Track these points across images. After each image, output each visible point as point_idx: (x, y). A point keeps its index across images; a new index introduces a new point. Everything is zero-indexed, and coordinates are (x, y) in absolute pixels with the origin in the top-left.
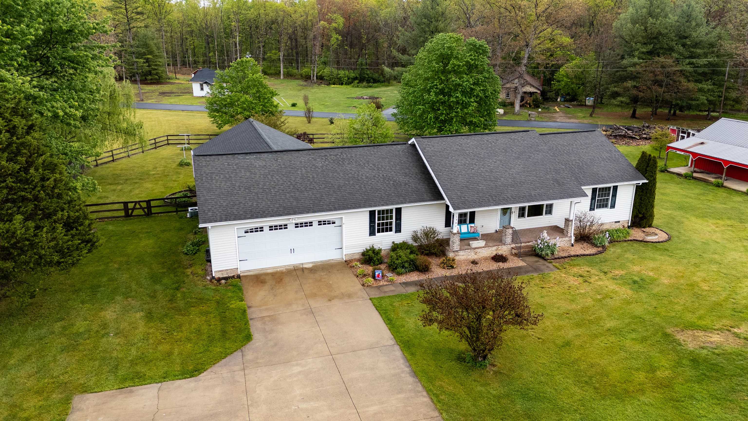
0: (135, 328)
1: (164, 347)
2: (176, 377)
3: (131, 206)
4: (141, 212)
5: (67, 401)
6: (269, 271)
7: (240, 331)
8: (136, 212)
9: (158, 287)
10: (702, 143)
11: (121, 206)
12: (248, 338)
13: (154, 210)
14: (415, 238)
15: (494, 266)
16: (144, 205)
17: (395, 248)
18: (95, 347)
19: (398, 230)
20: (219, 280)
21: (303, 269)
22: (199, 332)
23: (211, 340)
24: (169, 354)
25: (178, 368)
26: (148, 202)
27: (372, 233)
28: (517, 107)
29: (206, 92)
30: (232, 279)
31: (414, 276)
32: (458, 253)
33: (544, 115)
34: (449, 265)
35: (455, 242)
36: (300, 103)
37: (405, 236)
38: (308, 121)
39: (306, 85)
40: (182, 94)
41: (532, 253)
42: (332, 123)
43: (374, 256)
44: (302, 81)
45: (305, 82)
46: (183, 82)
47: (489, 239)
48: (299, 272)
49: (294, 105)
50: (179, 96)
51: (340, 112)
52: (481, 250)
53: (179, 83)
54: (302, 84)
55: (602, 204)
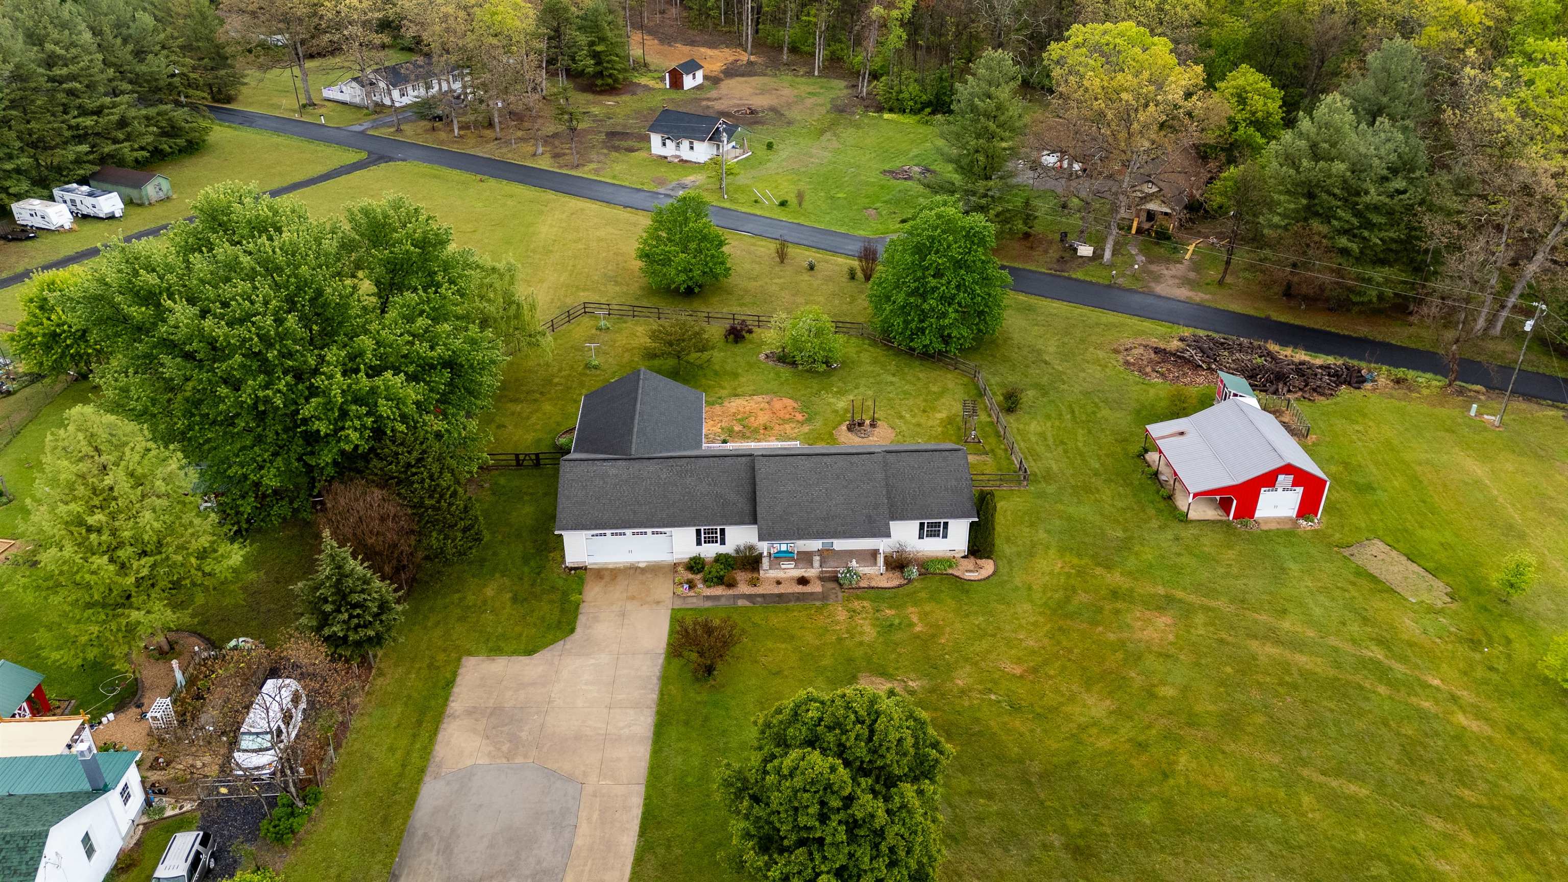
0: (504, 608)
1: (518, 629)
2: (519, 654)
3: (521, 457)
4: (531, 463)
5: (459, 660)
6: (611, 566)
7: (569, 624)
8: (525, 463)
9: (526, 569)
10: (1182, 433)
11: (513, 457)
12: (572, 630)
13: (542, 462)
14: (737, 551)
15: (800, 589)
16: (533, 457)
17: (719, 558)
18: (478, 621)
19: (723, 542)
20: (571, 569)
21: (637, 568)
22: (543, 619)
23: (549, 627)
24: (520, 635)
25: (522, 647)
26: (537, 455)
27: (699, 543)
28: (1108, 255)
29: (670, 150)
30: (580, 570)
31: (719, 591)
32: (768, 572)
33: (1154, 268)
34: (754, 583)
35: (765, 562)
36: (792, 199)
37: (728, 548)
38: (782, 256)
39: (846, 105)
40: (637, 145)
41: (835, 579)
42: (812, 268)
43: (695, 565)
44: (847, 87)
45: (850, 91)
46: (652, 83)
47: (805, 558)
48: (632, 571)
49: (783, 204)
50: (631, 150)
51: (843, 230)
52: (791, 571)
53: (646, 86)
54: (839, 102)
55: (933, 534)
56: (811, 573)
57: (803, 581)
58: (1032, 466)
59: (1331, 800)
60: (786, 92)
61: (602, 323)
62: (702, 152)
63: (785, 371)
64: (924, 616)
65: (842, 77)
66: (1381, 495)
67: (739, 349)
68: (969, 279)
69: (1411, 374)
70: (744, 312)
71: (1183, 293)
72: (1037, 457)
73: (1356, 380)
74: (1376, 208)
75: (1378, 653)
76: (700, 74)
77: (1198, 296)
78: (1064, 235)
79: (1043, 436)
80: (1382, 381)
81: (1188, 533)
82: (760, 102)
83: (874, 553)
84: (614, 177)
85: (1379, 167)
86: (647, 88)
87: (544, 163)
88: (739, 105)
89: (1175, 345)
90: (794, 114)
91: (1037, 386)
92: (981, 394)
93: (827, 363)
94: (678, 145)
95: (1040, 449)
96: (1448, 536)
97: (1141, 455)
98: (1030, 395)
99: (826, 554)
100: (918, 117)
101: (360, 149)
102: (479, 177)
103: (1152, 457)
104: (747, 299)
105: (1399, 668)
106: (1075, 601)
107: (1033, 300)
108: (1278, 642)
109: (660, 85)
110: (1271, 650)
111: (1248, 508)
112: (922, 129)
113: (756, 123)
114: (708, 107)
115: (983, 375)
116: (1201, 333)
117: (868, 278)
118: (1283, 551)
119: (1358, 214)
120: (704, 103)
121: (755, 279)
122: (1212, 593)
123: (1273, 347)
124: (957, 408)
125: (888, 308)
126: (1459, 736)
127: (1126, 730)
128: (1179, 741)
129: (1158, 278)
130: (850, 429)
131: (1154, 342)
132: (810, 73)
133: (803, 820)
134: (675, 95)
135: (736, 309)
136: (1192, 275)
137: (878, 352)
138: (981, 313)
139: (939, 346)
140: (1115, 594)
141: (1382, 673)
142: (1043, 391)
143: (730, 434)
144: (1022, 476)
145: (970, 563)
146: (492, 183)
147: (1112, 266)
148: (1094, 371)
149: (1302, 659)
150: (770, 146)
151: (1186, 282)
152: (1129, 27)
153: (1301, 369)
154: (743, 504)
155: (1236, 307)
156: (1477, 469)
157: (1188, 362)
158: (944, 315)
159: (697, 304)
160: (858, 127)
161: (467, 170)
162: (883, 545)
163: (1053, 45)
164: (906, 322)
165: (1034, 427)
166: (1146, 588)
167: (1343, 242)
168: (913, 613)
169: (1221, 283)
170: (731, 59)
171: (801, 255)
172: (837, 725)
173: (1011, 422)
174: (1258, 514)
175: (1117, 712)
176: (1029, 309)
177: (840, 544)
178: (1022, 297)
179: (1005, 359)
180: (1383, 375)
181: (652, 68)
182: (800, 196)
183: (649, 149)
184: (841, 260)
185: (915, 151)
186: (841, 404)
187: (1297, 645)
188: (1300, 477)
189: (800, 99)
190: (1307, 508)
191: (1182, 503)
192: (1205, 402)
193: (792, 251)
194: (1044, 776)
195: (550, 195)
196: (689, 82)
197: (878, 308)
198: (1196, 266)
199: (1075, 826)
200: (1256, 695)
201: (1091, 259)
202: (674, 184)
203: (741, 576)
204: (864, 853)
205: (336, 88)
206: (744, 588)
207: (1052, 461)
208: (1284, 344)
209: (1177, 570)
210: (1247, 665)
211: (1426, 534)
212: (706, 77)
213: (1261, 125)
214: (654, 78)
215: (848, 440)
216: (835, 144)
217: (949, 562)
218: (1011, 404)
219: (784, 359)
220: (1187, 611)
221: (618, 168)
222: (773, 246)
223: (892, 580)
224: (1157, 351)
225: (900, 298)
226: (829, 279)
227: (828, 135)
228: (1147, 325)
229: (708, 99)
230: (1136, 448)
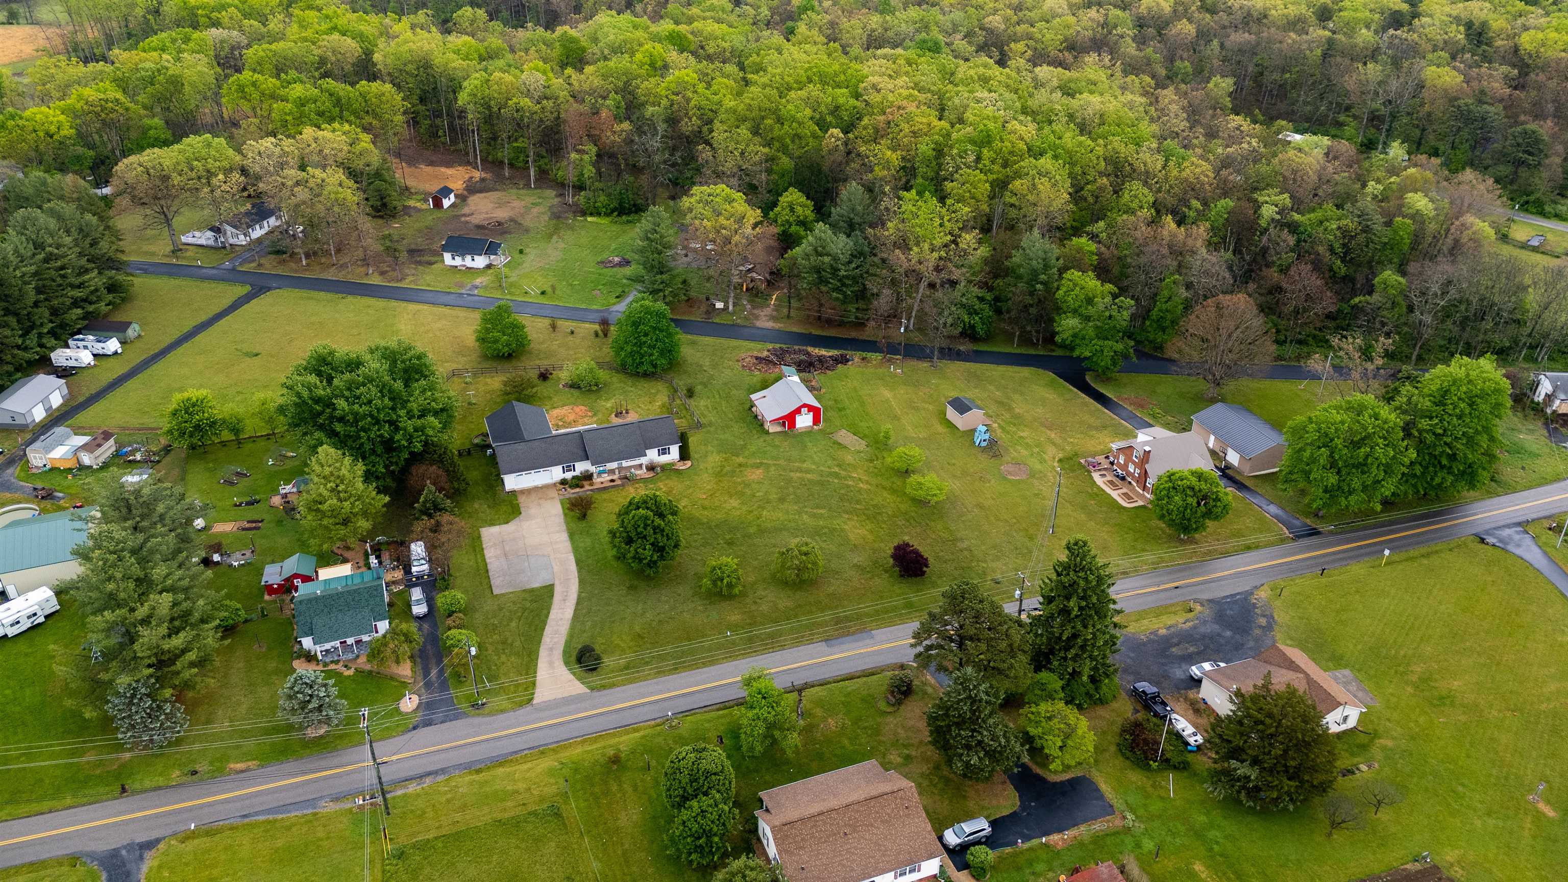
0: (487, 510)
1: (497, 516)
2: (503, 524)
5: (478, 530)
6: (528, 487)
7: (518, 511)
9: (489, 496)
10: (766, 396)
12: (520, 513)
14: (582, 473)
15: (612, 484)
17: (574, 477)
19: (575, 470)
20: (509, 492)
21: (538, 488)
22: (505, 512)
23: (509, 514)
24: (499, 518)
27: (564, 472)
28: (731, 308)
29: (458, 261)
30: (513, 493)
31: (577, 490)
32: (597, 480)
33: (756, 312)
34: (591, 485)
35: (595, 476)
36: (549, 290)
37: (577, 473)
38: (554, 327)
39: (560, 212)
40: (433, 259)
41: (626, 478)
42: (572, 332)
43: (563, 482)
44: (557, 196)
45: (559, 199)
46: (418, 205)
47: (612, 472)
48: (536, 489)
49: (543, 293)
50: (431, 263)
51: (583, 306)
52: (606, 477)
53: (415, 208)
54: (555, 210)
55: (664, 453)
56: (615, 477)
57: (612, 481)
58: (703, 421)
59: (814, 516)
60: (516, 204)
61: (468, 380)
62: (480, 262)
63: (576, 393)
64: (666, 485)
65: (551, 187)
66: (848, 411)
67: (548, 383)
68: (661, 336)
69: (869, 355)
70: (545, 364)
71: (770, 324)
72: (705, 416)
73: (843, 360)
74: (847, 277)
75: (837, 470)
76: (452, 196)
77: (777, 326)
78: (708, 299)
79: (707, 407)
80: (856, 360)
81: (768, 438)
82: (502, 214)
83: (641, 466)
84: (429, 285)
85: (844, 258)
86: (419, 210)
87: (376, 280)
88: (488, 219)
89: (765, 353)
90: (527, 222)
91: (701, 383)
92: (676, 391)
93: (597, 385)
94: (463, 260)
95: (706, 413)
96: (871, 424)
97: (750, 409)
98: (698, 388)
99: (620, 469)
100: (610, 219)
101: (243, 283)
102: (340, 295)
103: (754, 409)
104: (542, 356)
105: (843, 473)
106: (725, 470)
107: (695, 338)
108: (801, 471)
109: (425, 206)
110: (798, 474)
111: (792, 424)
112: (615, 228)
113: (505, 232)
114: (467, 222)
115: (675, 381)
116: (778, 346)
117: (606, 335)
118: (807, 439)
119: (840, 280)
120: (463, 219)
121: (542, 343)
122: (777, 459)
123: (810, 349)
124: (666, 399)
125: (623, 354)
126: (859, 491)
127: (745, 508)
128: (763, 508)
129: (757, 317)
130: (616, 416)
131: (756, 354)
132: (528, 186)
133: (639, 530)
134: (438, 214)
135: (538, 362)
136: (775, 313)
137: (621, 376)
138: (670, 351)
139: (651, 369)
140: (740, 465)
141: (837, 475)
142: (705, 385)
143: (558, 427)
144: (699, 426)
145: (681, 463)
146: (350, 298)
147: (734, 313)
148: (728, 372)
149: (809, 476)
150: (521, 252)
151: (773, 318)
152: (721, 188)
153: (821, 359)
154: (581, 453)
155: (795, 329)
156: (887, 394)
157: (771, 362)
158: (651, 355)
159: (514, 363)
160: (572, 228)
161: (328, 291)
162: (644, 461)
163: (685, 198)
164: (634, 360)
165: (703, 403)
166: (752, 461)
167: (835, 295)
168: (661, 485)
169: (788, 317)
170: (467, 176)
171: (565, 325)
172: (645, 502)
173: (692, 402)
174: (798, 426)
175: (742, 503)
176: (694, 343)
177: (625, 464)
178: (689, 337)
179: (685, 372)
180: (857, 356)
181: (413, 190)
182: (554, 288)
183: (443, 261)
184: (587, 325)
185: (613, 246)
186: (609, 405)
187: (808, 471)
188: (811, 408)
189: (528, 209)
190: (816, 420)
191: (767, 426)
192: (777, 380)
193: (560, 323)
194: (717, 526)
195: (393, 303)
196: (446, 203)
197: (617, 354)
198: (777, 308)
199: (728, 537)
200: (791, 489)
201: (723, 310)
202: (469, 286)
203: (585, 483)
204: (659, 536)
205: (190, 235)
206: (587, 487)
207: (712, 417)
208: (815, 346)
209: (765, 453)
210: (789, 481)
211: (861, 424)
212: (456, 196)
213: (803, 223)
214: (419, 201)
215: (616, 421)
216: (561, 245)
217: (673, 464)
218: (690, 393)
219: (574, 386)
220: (767, 466)
221: (428, 278)
222: (547, 322)
223: (651, 474)
224: (757, 358)
225: (629, 348)
226: (583, 338)
227: (555, 237)
228: (752, 345)
229: (464, 215)
230: (748, 406)
